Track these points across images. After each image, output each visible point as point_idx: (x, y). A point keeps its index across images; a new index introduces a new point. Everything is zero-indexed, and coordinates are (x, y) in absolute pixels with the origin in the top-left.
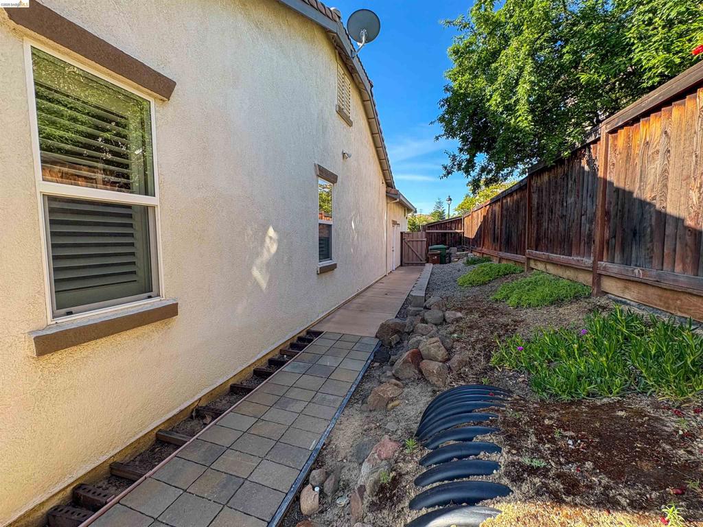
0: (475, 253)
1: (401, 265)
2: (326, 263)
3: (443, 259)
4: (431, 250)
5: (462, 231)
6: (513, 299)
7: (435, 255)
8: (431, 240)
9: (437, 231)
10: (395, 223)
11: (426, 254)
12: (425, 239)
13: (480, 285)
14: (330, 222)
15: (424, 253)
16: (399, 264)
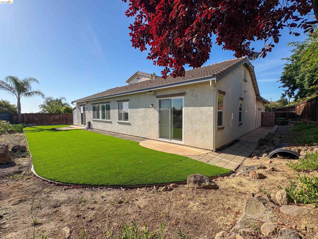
0: (301, 122)
1: (262, 126)
2: (240, 123)
3: (284, 123)
4: (277, 120)
5: (295, 112)
6: (306, 133)
7: (280, 122)
8: (277, 115)
9: (280, 112)
10: (259, 109)
11: (275, 122)
12: (275, 115)
13: (297, 131)
14: (241, 111)
15: (274, 121)
16: (261, 126)
